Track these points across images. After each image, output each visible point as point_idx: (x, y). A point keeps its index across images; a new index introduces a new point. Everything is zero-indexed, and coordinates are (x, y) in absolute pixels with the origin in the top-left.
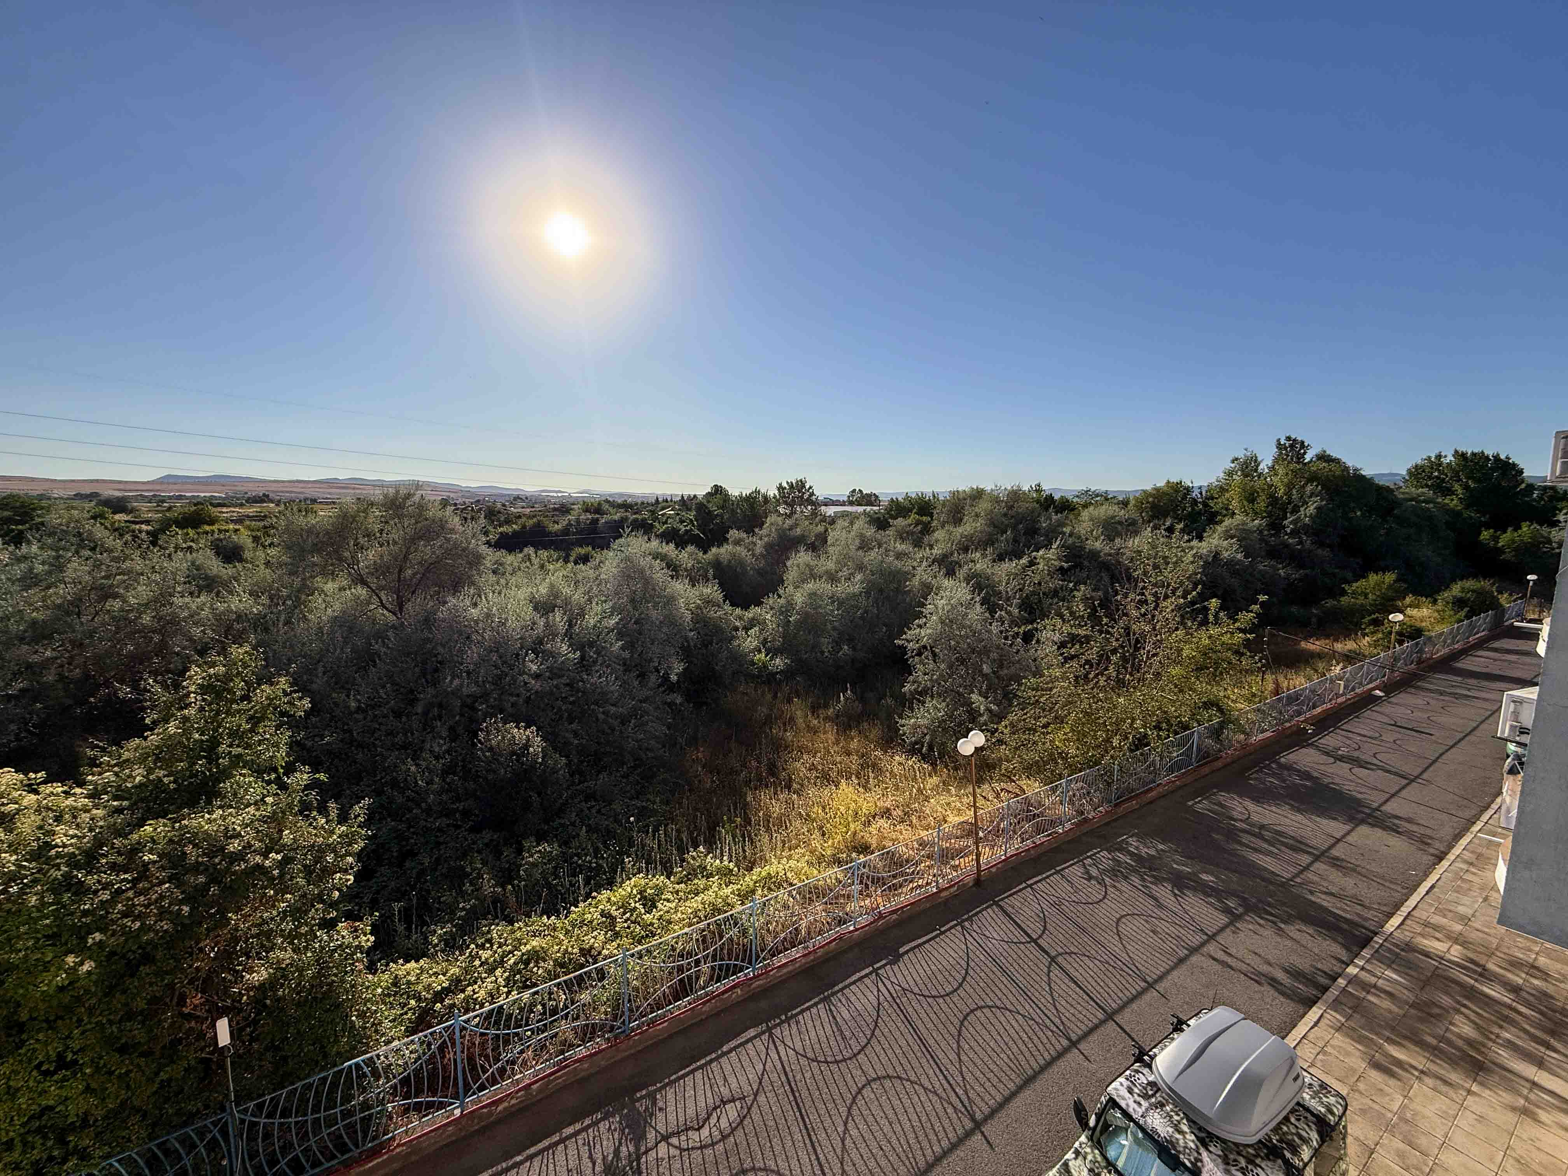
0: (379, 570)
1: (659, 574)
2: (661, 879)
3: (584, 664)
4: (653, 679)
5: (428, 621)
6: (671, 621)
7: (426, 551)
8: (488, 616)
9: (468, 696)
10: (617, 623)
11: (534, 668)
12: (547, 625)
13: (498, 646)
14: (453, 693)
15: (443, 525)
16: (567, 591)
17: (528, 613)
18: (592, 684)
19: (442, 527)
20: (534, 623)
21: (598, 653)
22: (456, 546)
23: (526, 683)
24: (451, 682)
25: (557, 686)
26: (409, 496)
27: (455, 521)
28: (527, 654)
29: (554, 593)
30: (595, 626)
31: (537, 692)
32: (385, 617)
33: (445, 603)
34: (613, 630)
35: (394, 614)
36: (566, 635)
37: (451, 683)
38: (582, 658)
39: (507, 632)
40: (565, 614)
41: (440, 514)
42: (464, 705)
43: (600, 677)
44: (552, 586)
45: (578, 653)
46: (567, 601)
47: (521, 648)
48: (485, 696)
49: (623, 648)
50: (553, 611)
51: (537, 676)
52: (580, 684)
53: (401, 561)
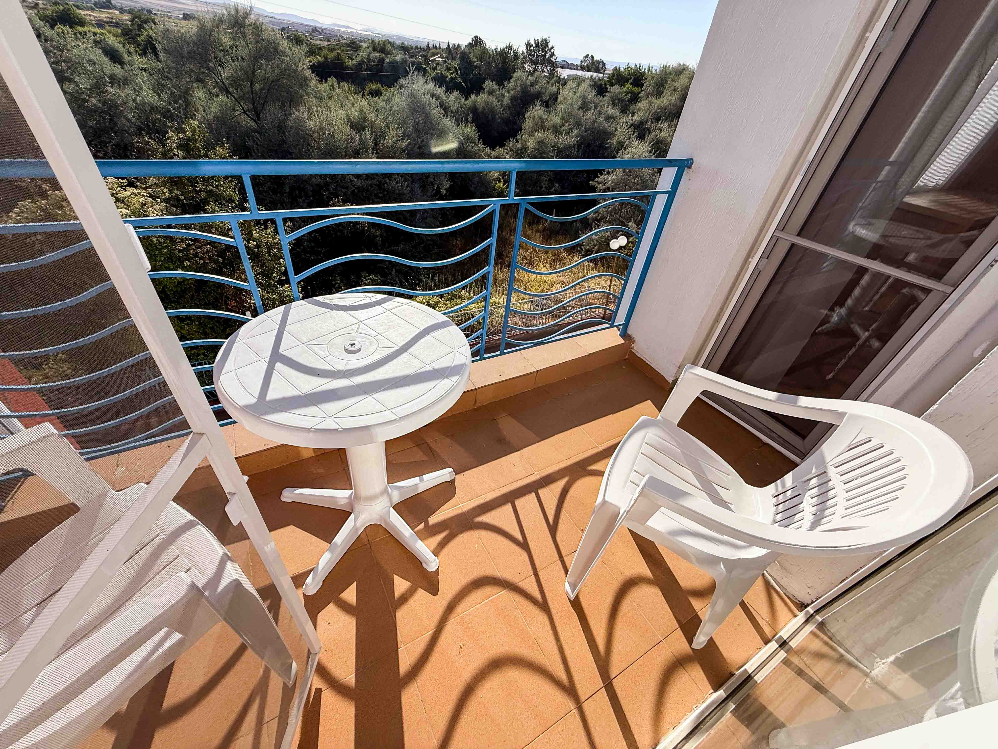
0: (236, 82)
1: (436, 112)
4: (430, 191)
5: (281, 127)
7: (268, 70)
8: (321, 128)
9: (317, 185)
10: (407, 146)
12: (361, 140)
14: (306, 181)
15: (275, 47)
16: (371, 116)
17: (347, 129)
18: (393, 187)
19: (276, 49)
20: (352, 139)
22: (288, 68)
23: (351, 181)
25: (371, 186)
27: (284, 45)
29: (363, 117)
30: (393, 146)
32: (246, 121)
33: (290, 115)
34: (404, 151)
35: (255, 121)
36: (373, 149)
39: (336, 142)
40: (372, 134)
41: (272, 37)
42: (314, 191)
43: (397, 183)
44: (361, 111)
46: (372, 125)
48: (327, 186)
50: (364, 130)
52: (386, 185)
53: (250, 76)
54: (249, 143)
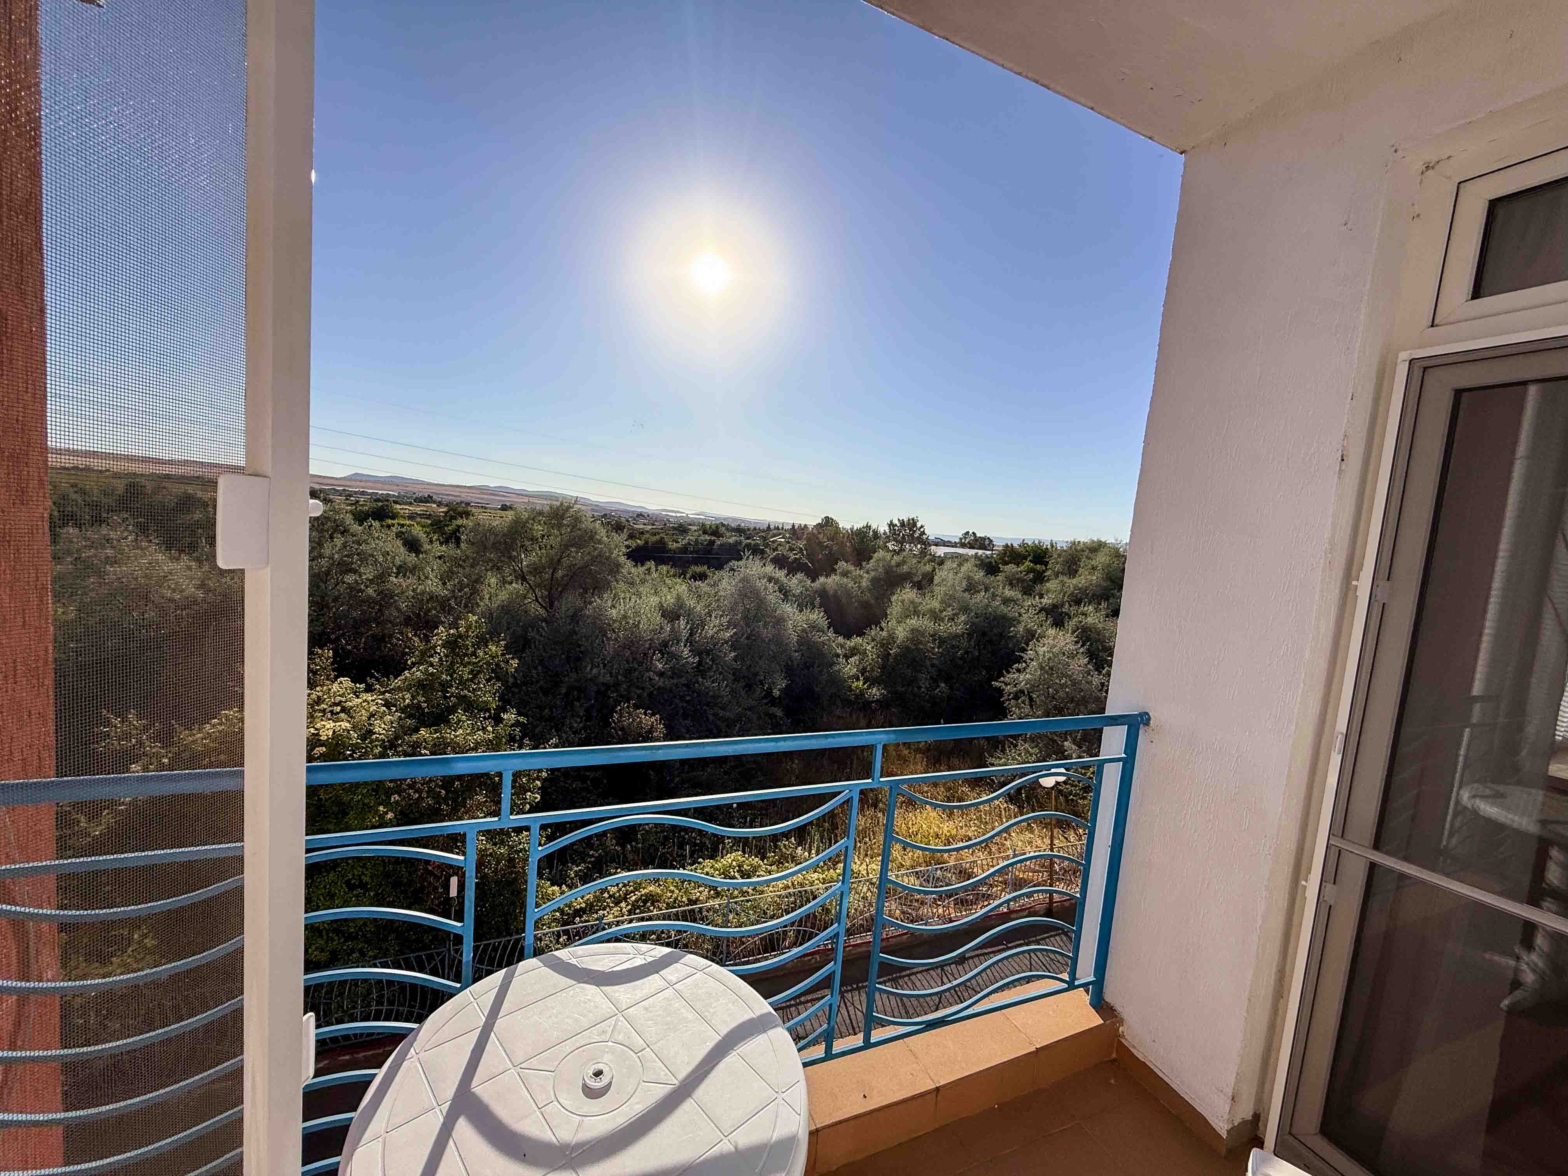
0: (536, 570)
1: (772, 597)
2: (756, 861)
3: (701, 670)
4: (758, 692)
5: (575, 617)
6: (779, 640)
7: (578, 557)
8: (625, 617)
9: (603, 684)
10: (732, 636)
11: (660, 666)
12: (672, 630)
13: (631, 644)
14: (591, 680)
15: (591, 536)
16: (691, 603)
17: (658, 618)
18: (706, 688)
19: (591, 538)
20: (661, 628)
21: (713, 660)
22: (600, 555)
23: (651, 679)
24: (591, 669)
25: (677, 686)
26: (569, 507)
27: (602, 533)
28: (654, 654)
29: (680, 602)
30: (712, 636)
31: (660, 688)
32: (536, 609)
33: (591, 603)
34: (726, 642)
35: (545, 608)
36: (687, 641)
37: (590, 671)
38: (700, 663)
39: (640, 633)
40: (687, 623)
41: (591, 526)
42: (598, 692)
43: (713, 682)
44: (679, 598)
45: (697, 659)
46: (689, 613)
47: (650, 649)
48: (617, 684)
49: (735, 659)
50: (678, 619)
51: (661, 674)
52: (696, 685)
53: (555, 564)
54: (531, 634)
